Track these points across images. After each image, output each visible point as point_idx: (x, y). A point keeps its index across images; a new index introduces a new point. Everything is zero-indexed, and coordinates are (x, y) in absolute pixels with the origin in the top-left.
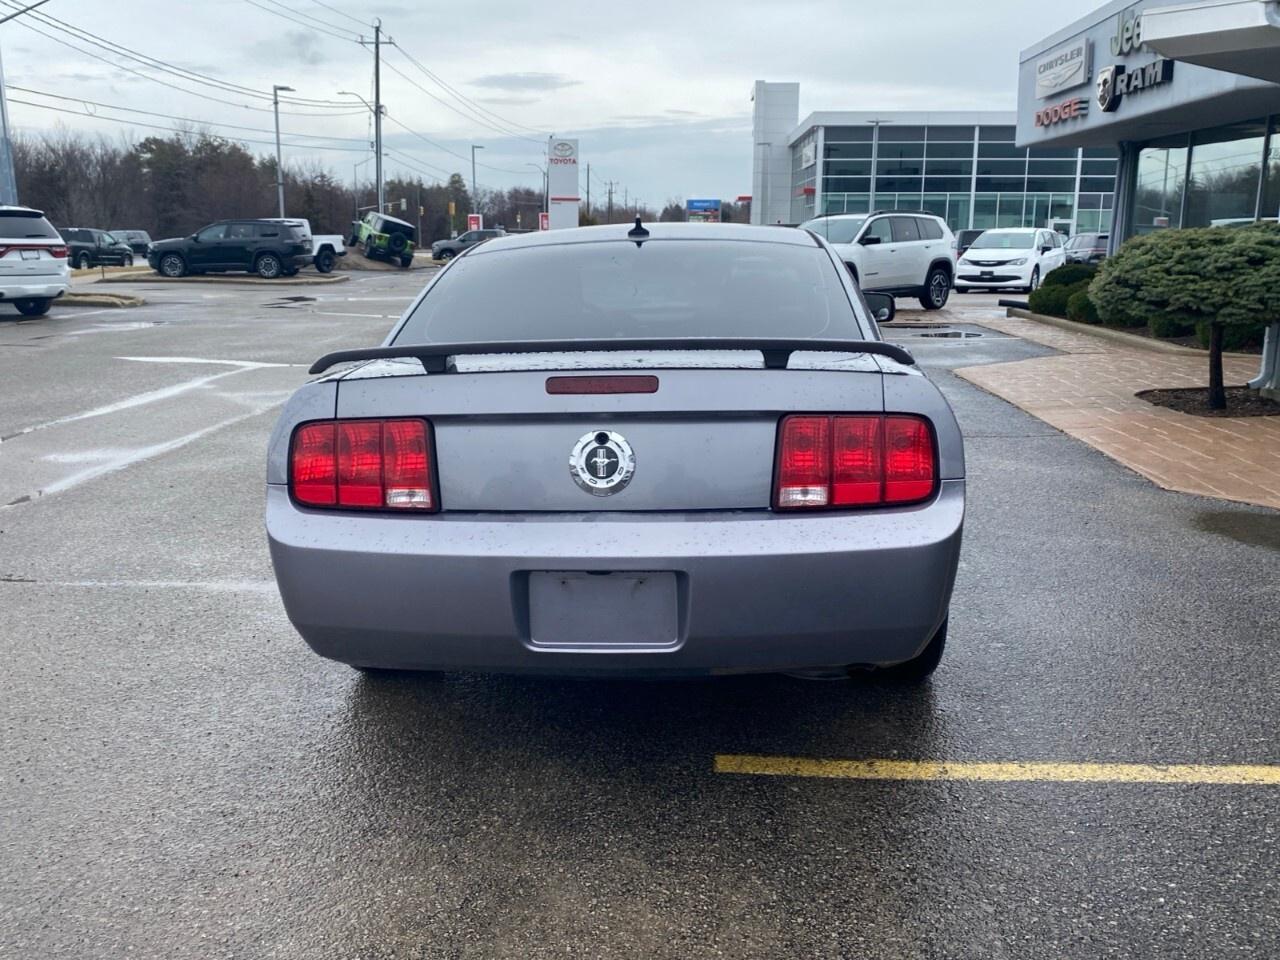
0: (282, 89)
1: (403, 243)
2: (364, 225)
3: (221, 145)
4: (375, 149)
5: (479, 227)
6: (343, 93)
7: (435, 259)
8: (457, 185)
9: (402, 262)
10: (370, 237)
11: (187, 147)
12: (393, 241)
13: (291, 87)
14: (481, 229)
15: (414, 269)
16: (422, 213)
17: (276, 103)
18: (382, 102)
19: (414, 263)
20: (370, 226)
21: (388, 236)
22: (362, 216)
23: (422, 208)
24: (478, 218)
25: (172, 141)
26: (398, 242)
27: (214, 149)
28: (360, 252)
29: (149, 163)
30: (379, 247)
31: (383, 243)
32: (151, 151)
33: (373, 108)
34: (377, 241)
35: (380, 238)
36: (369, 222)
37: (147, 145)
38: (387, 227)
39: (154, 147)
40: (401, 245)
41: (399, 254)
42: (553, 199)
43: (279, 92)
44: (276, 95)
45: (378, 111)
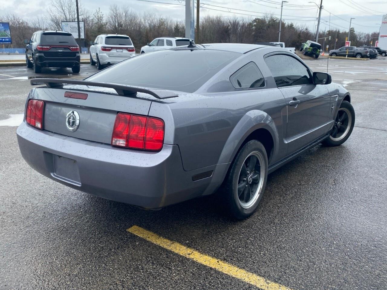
0: (284, 2)
1: (317, 50)
2: (306, 45)
3: (276, 20)
4: (318, 20)
5: (349, 46)
6: (310, 2)
7: (330, 56)
8: (352, 32)
9: (316, 56)
10: (306, 48)
11: (266, 21)
12: (313, 50)
13: (287, 1)
14: (350, 46)
15: (319, 59)
16: (337, 41)
17: (282, 6)
18: (322, 5)
19: (319, 57)
20: (307, 45)
21: (312, 48)
22: (305, 42)
23: (337, 39)
24: (349, 43)
25: (262, 19)
26: (315, 50)
27: (274, 21)
28: (303, 53)
29: (255, 25)
30: (308, 52)
31: (310, 50)
32: (256, 22)
33: (319, 7)
34: (308, 50)
35: (309, 49)
36: (307, 44)
37: (255, 21)
38: (312, 45)
39: (257, 21)
40: (316, 51)
41: (315, 54)
42: (381, 36)
43: (283, 3)
44: (282, 3)
45: (321, 8)
